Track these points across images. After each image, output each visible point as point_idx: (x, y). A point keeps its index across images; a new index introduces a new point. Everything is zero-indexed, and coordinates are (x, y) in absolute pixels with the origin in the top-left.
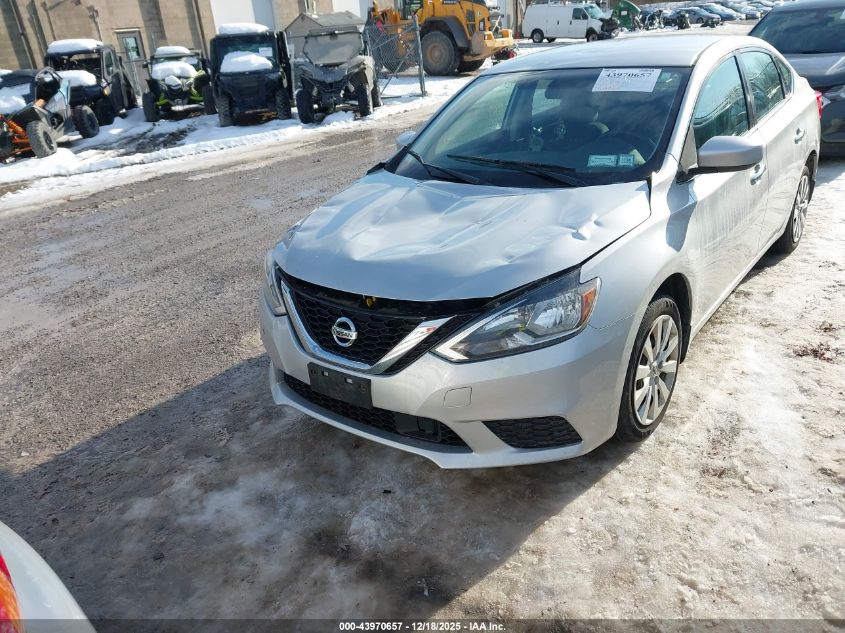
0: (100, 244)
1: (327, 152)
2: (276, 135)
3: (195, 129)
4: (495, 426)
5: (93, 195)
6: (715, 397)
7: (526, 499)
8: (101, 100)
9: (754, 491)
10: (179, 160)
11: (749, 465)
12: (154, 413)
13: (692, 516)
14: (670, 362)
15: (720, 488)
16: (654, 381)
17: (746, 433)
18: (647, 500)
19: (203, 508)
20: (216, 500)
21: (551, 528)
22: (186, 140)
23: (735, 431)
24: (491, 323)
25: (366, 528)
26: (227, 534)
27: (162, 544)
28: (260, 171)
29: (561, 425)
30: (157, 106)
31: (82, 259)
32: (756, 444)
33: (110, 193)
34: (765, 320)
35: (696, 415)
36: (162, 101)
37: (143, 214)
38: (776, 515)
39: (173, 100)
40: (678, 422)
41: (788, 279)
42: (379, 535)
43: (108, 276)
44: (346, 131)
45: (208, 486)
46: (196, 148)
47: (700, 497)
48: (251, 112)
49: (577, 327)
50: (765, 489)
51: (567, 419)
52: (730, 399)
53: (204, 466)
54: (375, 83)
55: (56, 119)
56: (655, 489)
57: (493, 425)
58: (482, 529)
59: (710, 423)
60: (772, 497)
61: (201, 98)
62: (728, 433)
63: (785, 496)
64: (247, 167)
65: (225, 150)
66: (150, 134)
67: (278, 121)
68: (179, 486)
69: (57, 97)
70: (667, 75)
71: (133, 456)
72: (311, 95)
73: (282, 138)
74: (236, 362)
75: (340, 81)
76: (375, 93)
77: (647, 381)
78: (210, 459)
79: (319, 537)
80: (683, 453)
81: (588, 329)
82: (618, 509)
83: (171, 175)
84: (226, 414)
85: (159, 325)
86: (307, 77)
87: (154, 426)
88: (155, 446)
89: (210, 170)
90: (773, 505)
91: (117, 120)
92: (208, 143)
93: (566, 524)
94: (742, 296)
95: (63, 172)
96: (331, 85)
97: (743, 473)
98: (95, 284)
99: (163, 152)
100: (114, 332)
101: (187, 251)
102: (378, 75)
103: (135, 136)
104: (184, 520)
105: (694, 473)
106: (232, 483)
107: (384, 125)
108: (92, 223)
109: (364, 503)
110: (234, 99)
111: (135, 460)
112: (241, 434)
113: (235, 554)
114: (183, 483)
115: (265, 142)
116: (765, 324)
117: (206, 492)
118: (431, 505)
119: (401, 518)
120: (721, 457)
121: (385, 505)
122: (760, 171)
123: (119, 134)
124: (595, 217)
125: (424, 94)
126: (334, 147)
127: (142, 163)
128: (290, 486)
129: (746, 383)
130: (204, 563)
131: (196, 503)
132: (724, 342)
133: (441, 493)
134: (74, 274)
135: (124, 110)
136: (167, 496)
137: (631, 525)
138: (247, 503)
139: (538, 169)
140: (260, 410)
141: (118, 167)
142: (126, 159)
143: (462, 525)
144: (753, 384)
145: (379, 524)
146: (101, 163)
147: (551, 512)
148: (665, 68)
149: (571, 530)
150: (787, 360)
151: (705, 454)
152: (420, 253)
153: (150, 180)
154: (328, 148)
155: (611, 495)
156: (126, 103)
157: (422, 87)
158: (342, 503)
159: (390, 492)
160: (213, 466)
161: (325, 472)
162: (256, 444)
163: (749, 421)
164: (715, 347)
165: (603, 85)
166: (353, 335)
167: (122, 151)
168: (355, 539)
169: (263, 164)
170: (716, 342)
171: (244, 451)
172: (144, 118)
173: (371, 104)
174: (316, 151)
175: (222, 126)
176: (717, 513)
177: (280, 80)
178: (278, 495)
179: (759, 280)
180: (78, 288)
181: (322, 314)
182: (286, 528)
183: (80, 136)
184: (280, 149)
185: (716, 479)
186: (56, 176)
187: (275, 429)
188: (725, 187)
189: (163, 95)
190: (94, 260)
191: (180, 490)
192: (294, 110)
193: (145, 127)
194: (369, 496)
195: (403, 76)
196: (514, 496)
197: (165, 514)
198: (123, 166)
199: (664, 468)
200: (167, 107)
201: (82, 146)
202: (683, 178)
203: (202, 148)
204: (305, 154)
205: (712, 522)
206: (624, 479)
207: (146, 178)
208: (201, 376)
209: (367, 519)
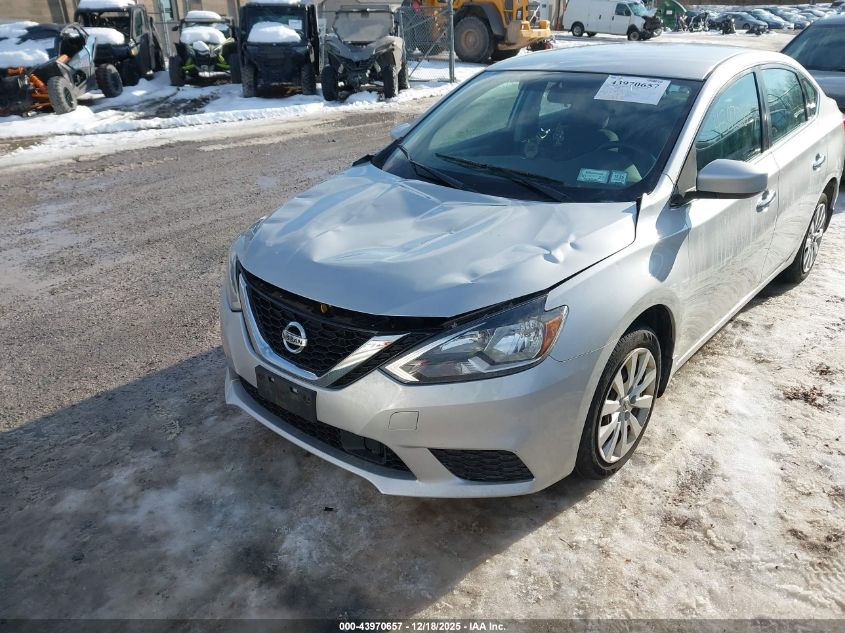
0: (97, 209)
1: (344, 132)
2: (296, 110)
3: (218, 98)
4: (441, 455)
5: (103, 157)
6: (692, 437)
7: (472, 532)
8: (128, 60)
9: (716, 548)
10: (196, 129)
11: (715, 516)
12: (110, 397)
13: (643, 570)
14: (646, 397)
15: (680, 541)
16: (623, 417)
17: (718, 480)
18: (599, 546)
19: (136, 507)
20: (151, 499)
21: (491, 568)
22: (207, 108)
23: (707, 477)
24: (448, 344)
25: (298, 549)
26: (154, 539)
27: (85, 544)
28: (272, 147)
29: (512, 460)
30: (184, 71)
31: (76, 224)
32: (726, 494)
33: (121, 157)
34: (759, 355)
35: (669, 455)
36: (189, 66)
37: (148, 182)
38: (733, 578)
39: (200, 66)
40: (649, 460)
41: (791, 312)
42: (310, 557)
43: (98, 245)
44: (367, 112)
45: (145, 483)
46: (213, 117)
47: (656, 549)
48: (277, 84)
49: (537, 357)
50: (727, 547)
51: (519, 454)
52: (709, 441)
53: (147, 460)
54: (403, 65)
55: (78, 76)
56: (610, 535)
57: (439, 454)
58: (419, 562)
59: (682, 464)
60: (733, 557)
61: (228, 66)
62: (698, 479)
63: (747, 557)
64: (261, 141)
65: (243, 122)
66: (172, 99)
67: (301, 96)
68: (117, 481)
69: (82, 53)
70: (676, 88)
71: (79, 441)
72: (337, 73)
73: (302, 114)
74: (206, 349)
75: (367, 61)
76: (402, 75)
77: (615, 417)
78: (156, 453)
79: (247, 552)
80: (647, 496)
81: (548, 361)
82: (567, 553)
83: (184, 143)
84: (182, 406)
85: (137, 301)
86: (334, 53)
87: (109, 410)
88: (104, 434)
89: (224, 141)
90: (733, 566)
91: (142, 81)
92: (227, 113)
93: (508, 566)
94: (740, 327)
95: (79, 130)
96: (358, 63)
97: (707, 525)
98: (84, 251)
99: (182, 118)
100: (90, 304)
101: (184, 224)
102: (409, 57)
103: (157, 100)
104: (113, 519)
105: (656, 521)
106: (172, 483)
107: (406, 109)
108: (95, 187)
109: (302, 519)
110: (260, 70)
111: (80, 446)
112: (192, 429)
113: (158, 562)
114: (121, 477)
115: (283, 117)
116: (760, 360)
117: (143, 490)
118: (372, 529)
119: (337, 540)
120: (687, 505)
121: (322, 524)
122: (769, 197)
123: (142, 96)
124: (572, 238)
125: (452, 79)
126: (352, 127)
127: (158, 128)
128: (230, 491)
129: (729, 424)
130: (123, 570)
131: (130, 501)
132: (712, 376)
133: (385, 516)
134: (64, 239)
135: (151, 72)
136: (102, 491)
137: (577, 574)
138: (182, 506)
139: (524, 178)
140: (217, 405)
141: (134, 130)
142: (143, 123)
143: (399, 555)
144: (736, 426)
145: (312, 545)
146: (118, 125)
147: (495, 549)
148: (675, 80)
149: (512, 572)
150: (775, 402)
151: (670, 500)
152: (385, 260)
153: (162, 147)
154: (347, 128)
155: (562, 535)
156: (153, 65)
157: (451, 73)
158: (280, 516)
159: (331, 509)
160: (156, 461)
161: (270, 480)
162: (205, 441)
163: (724, 468)
164: (702, 380)
165: (607, 92)
166: (304, 343)
167: (142, 113)
168: (283, 558)
169: (277, 140)
170: (704, 375)
171: (190, 448)
172: (169, 82)
173: (396, 86)
174: (332, 130)
175: (246, 97)
176: (671, 569)
177: (307, 54)
178: (216, 500)
179: (760, 310)
180: (65, 254)
181: (274, 315)
182: (216, 538)
183: (102, 95)
184: (297, 125)
185: (676, 529)
186: (71, 134)
187: (228, 427)
188: (724, 213)
189: (189, 60)
190: (88, 226)
191: (117, 484)
192: (319, 86)
193: (168, 91)
194: (309, 513)
195: (434, 59)
196: (459, 527)
197: (95, 510)
198: (139, 129)
199: (624, 511)
200: (194, 73)
201: (103, 105)
202: (679, 201)
203: (221, 118)
204: (322, 132)
205: (663, 579)
206: (578, 521)
207: (159, 144)
208: (167, 360)
209: (301, 538)
